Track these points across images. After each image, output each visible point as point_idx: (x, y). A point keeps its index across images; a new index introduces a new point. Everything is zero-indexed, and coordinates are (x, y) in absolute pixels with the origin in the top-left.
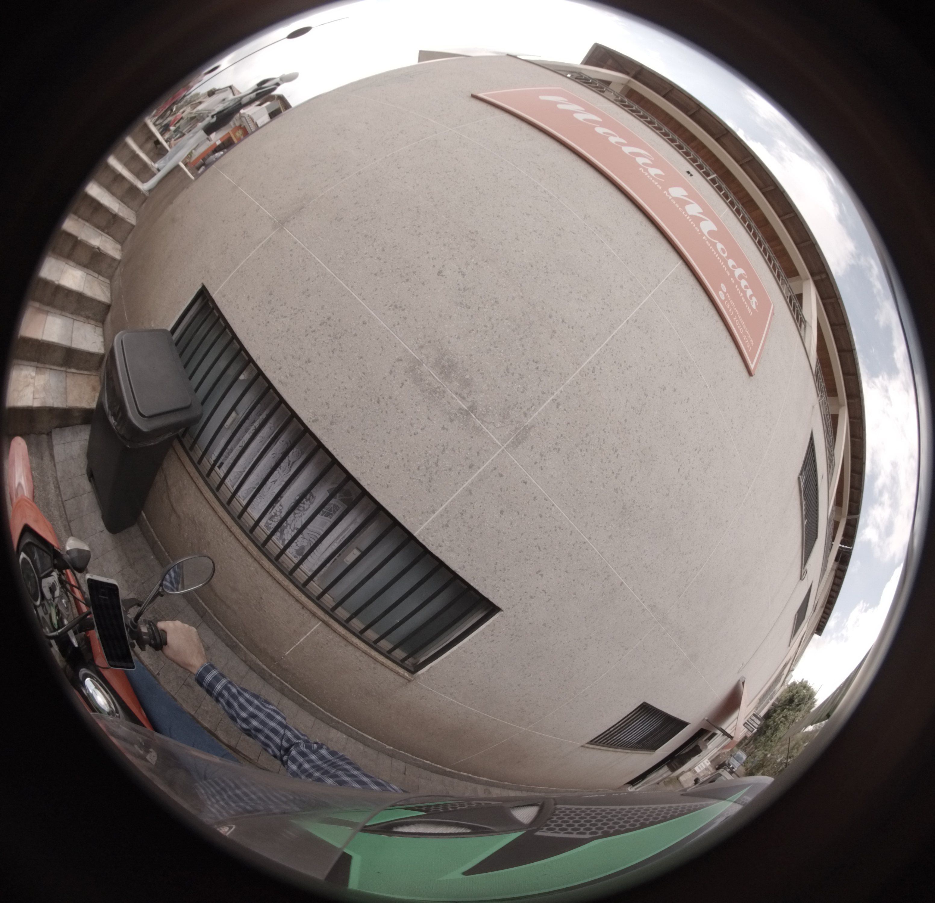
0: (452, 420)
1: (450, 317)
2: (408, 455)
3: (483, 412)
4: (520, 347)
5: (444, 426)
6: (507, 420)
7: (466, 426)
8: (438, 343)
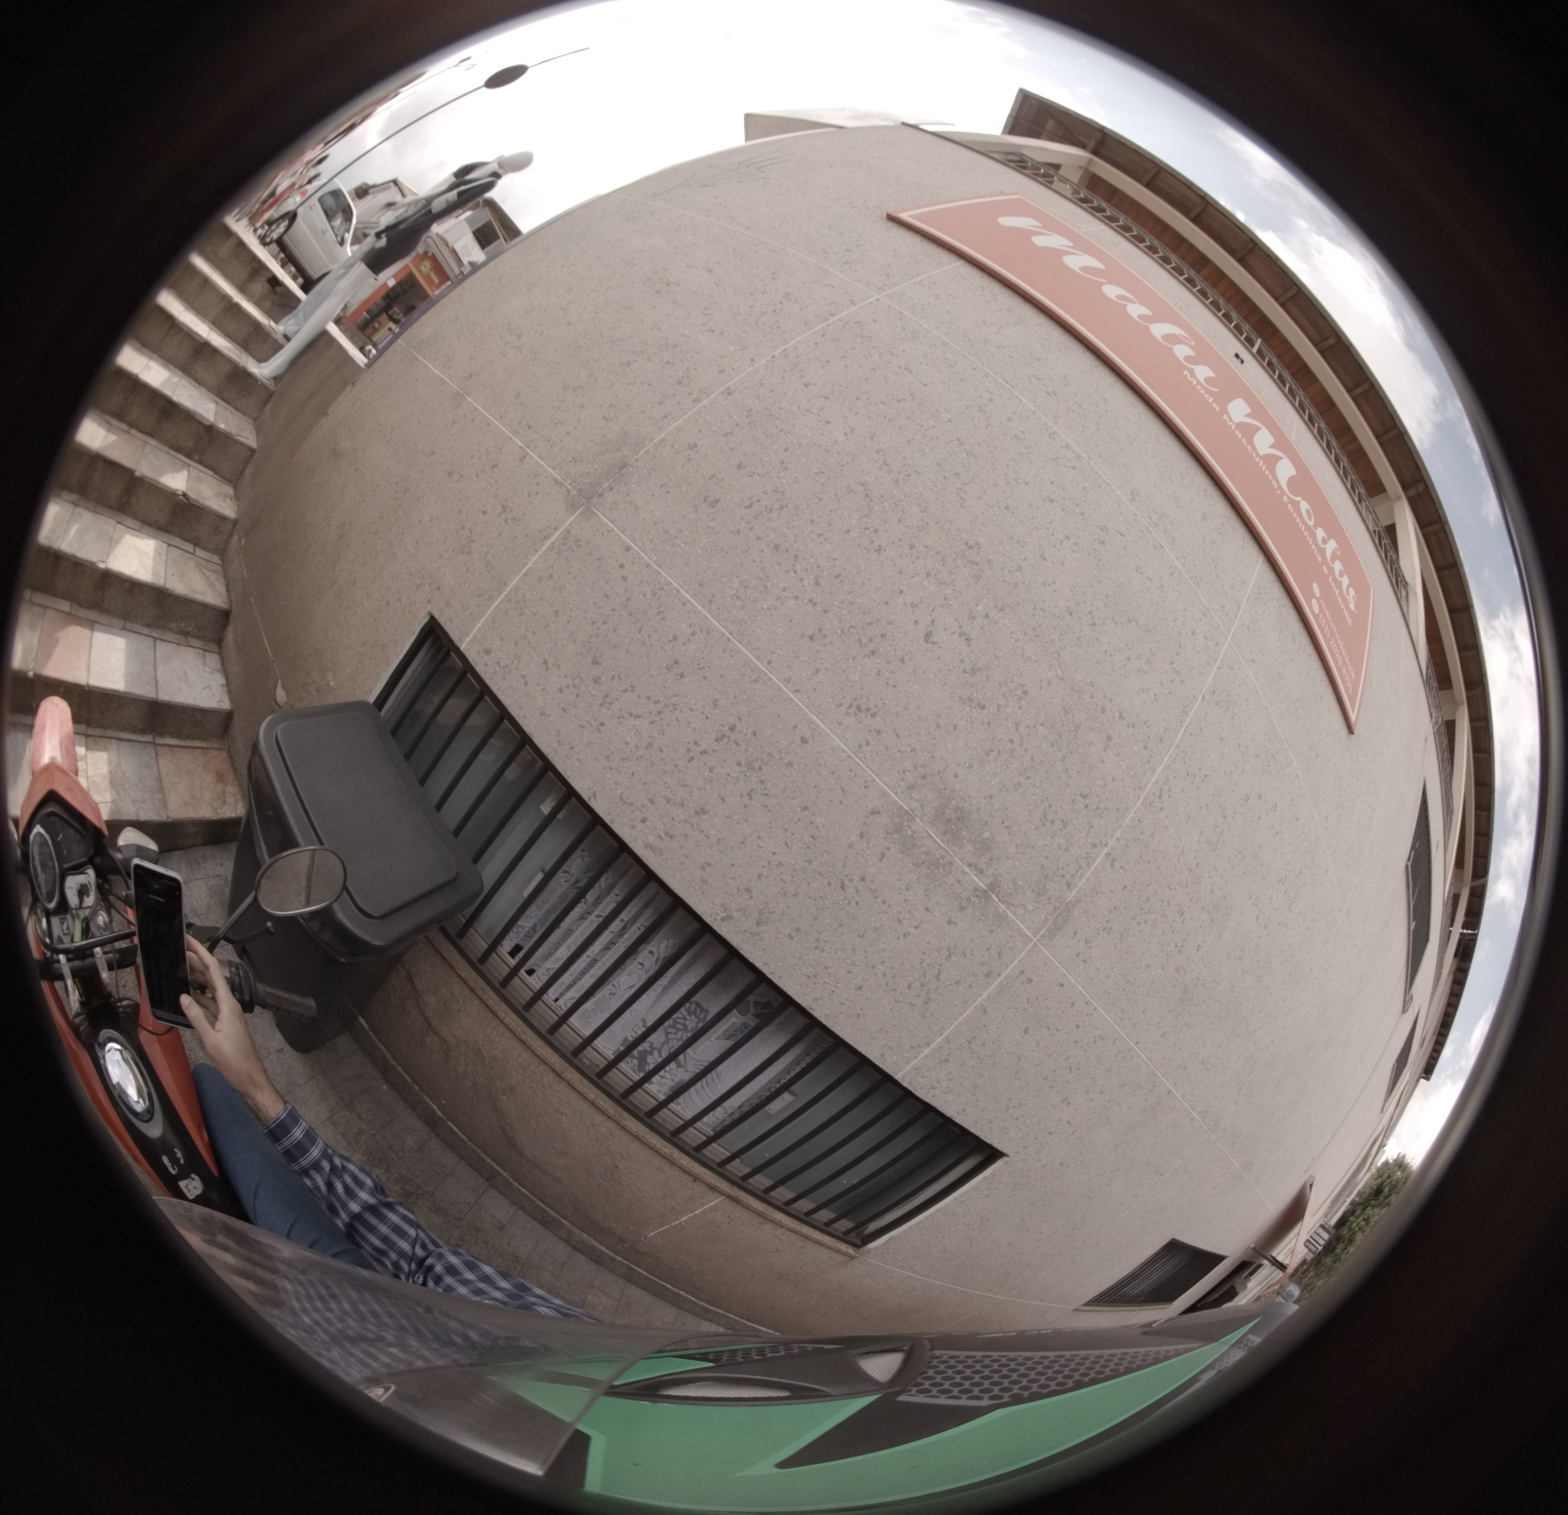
0: (962, 909)
1: (955, 727)
2: (893, 968)
3: (1009, 891)
4: (1062, 774)
5: (950, 919)
6: (1043, 898)
7: (984, 915)
8: (938, 778)
